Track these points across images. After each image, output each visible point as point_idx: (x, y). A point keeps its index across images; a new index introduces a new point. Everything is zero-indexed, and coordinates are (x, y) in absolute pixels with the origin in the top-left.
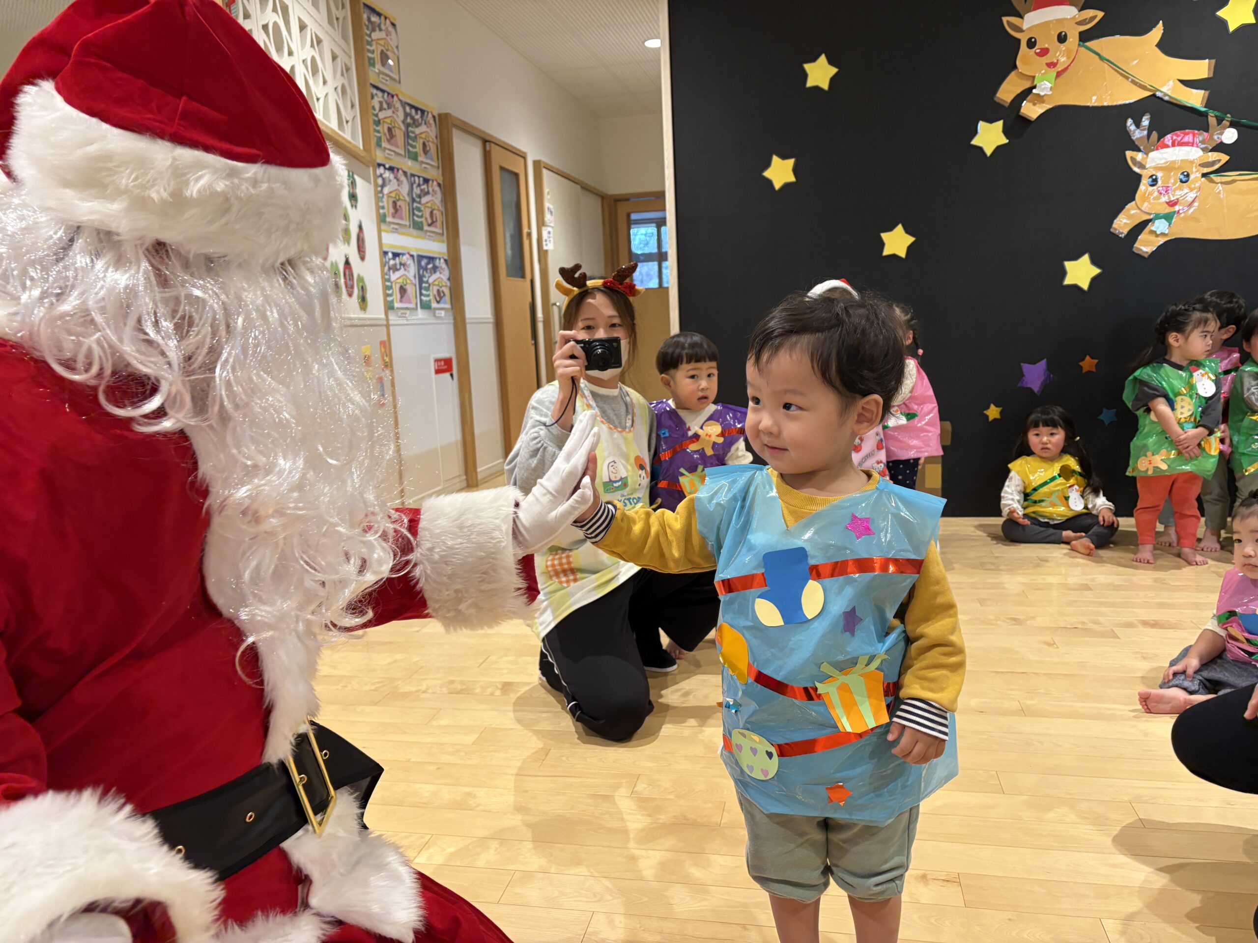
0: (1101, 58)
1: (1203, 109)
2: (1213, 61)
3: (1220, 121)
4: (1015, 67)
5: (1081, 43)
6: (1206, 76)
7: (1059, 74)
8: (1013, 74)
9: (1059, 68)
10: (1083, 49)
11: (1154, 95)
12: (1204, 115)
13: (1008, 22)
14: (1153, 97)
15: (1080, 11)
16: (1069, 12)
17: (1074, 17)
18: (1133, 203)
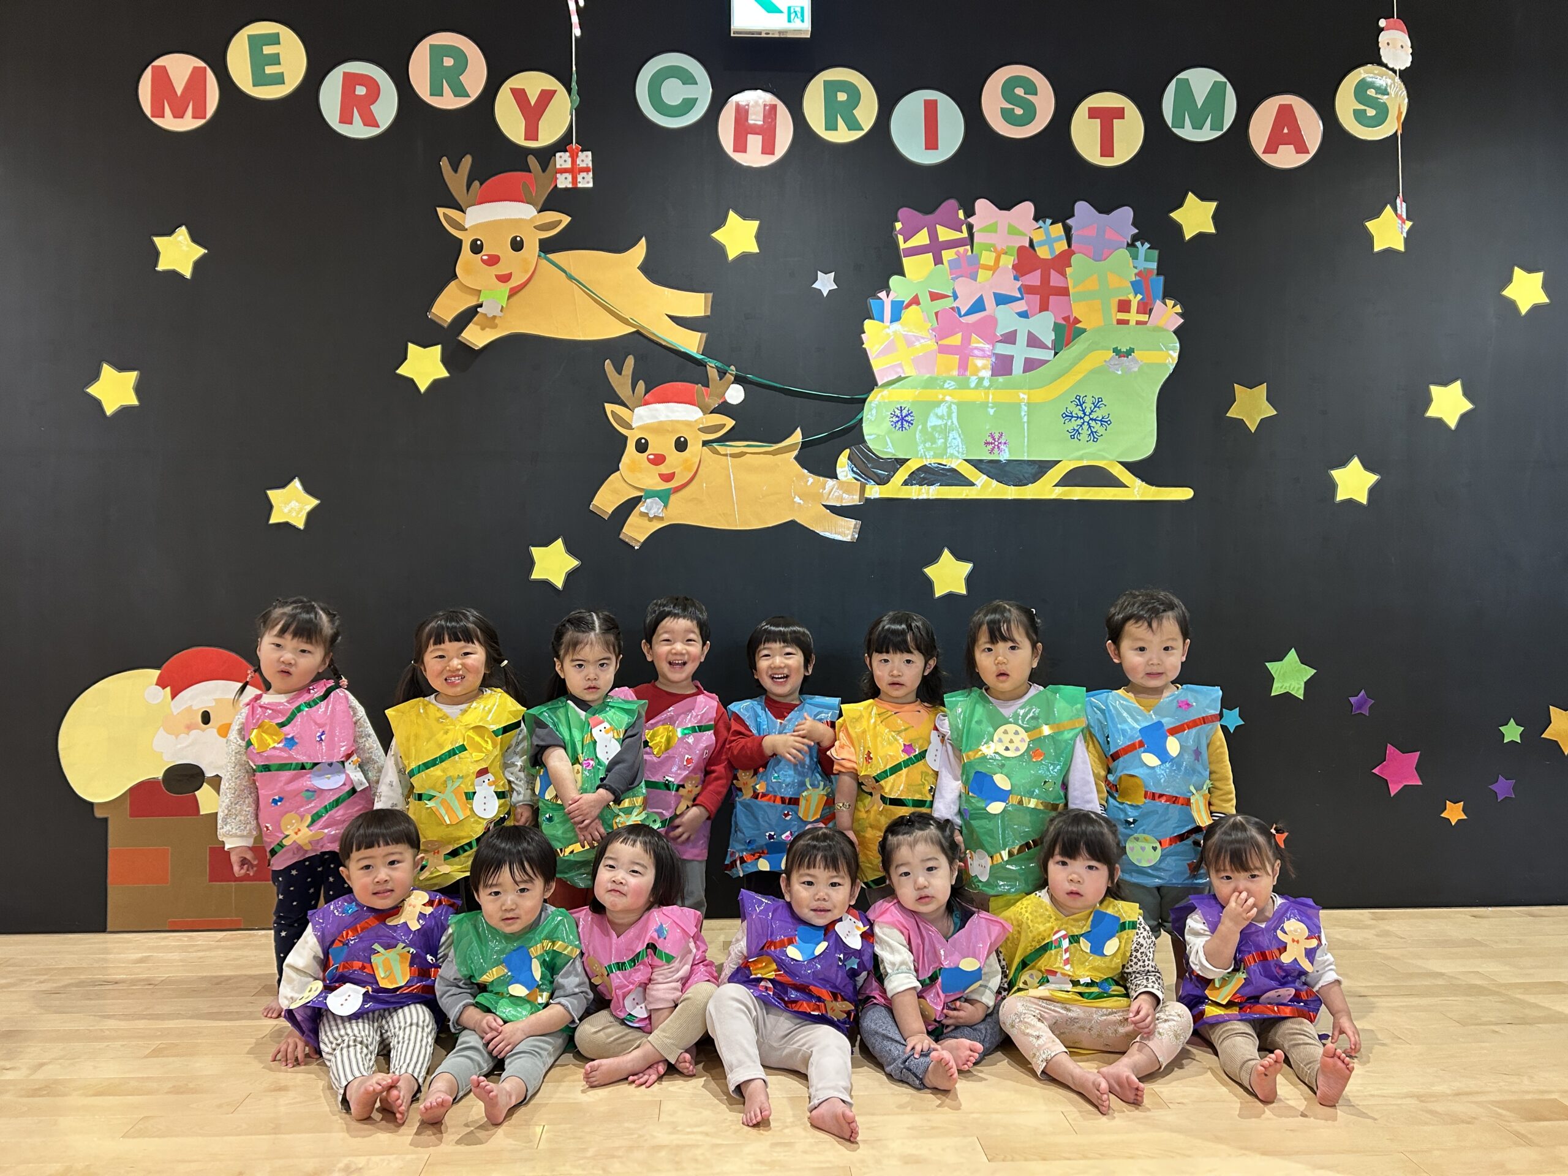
0: (570, 278)
1: (700, 357)
2: (710, 295)
3: (722, 374)
4: (455, 276)
5: (543, 254)
6: (702, 314)
7: (514, 292)
8: (453, 283)
9: (514, 283)
10: (545, 261)
11: (638, 332)
12: (701, 364)
13: (444, 214)
14: (637, 335)
15: (539, 212)
16: (525, 212)
17: (532, 220)
18: (617, 473)
